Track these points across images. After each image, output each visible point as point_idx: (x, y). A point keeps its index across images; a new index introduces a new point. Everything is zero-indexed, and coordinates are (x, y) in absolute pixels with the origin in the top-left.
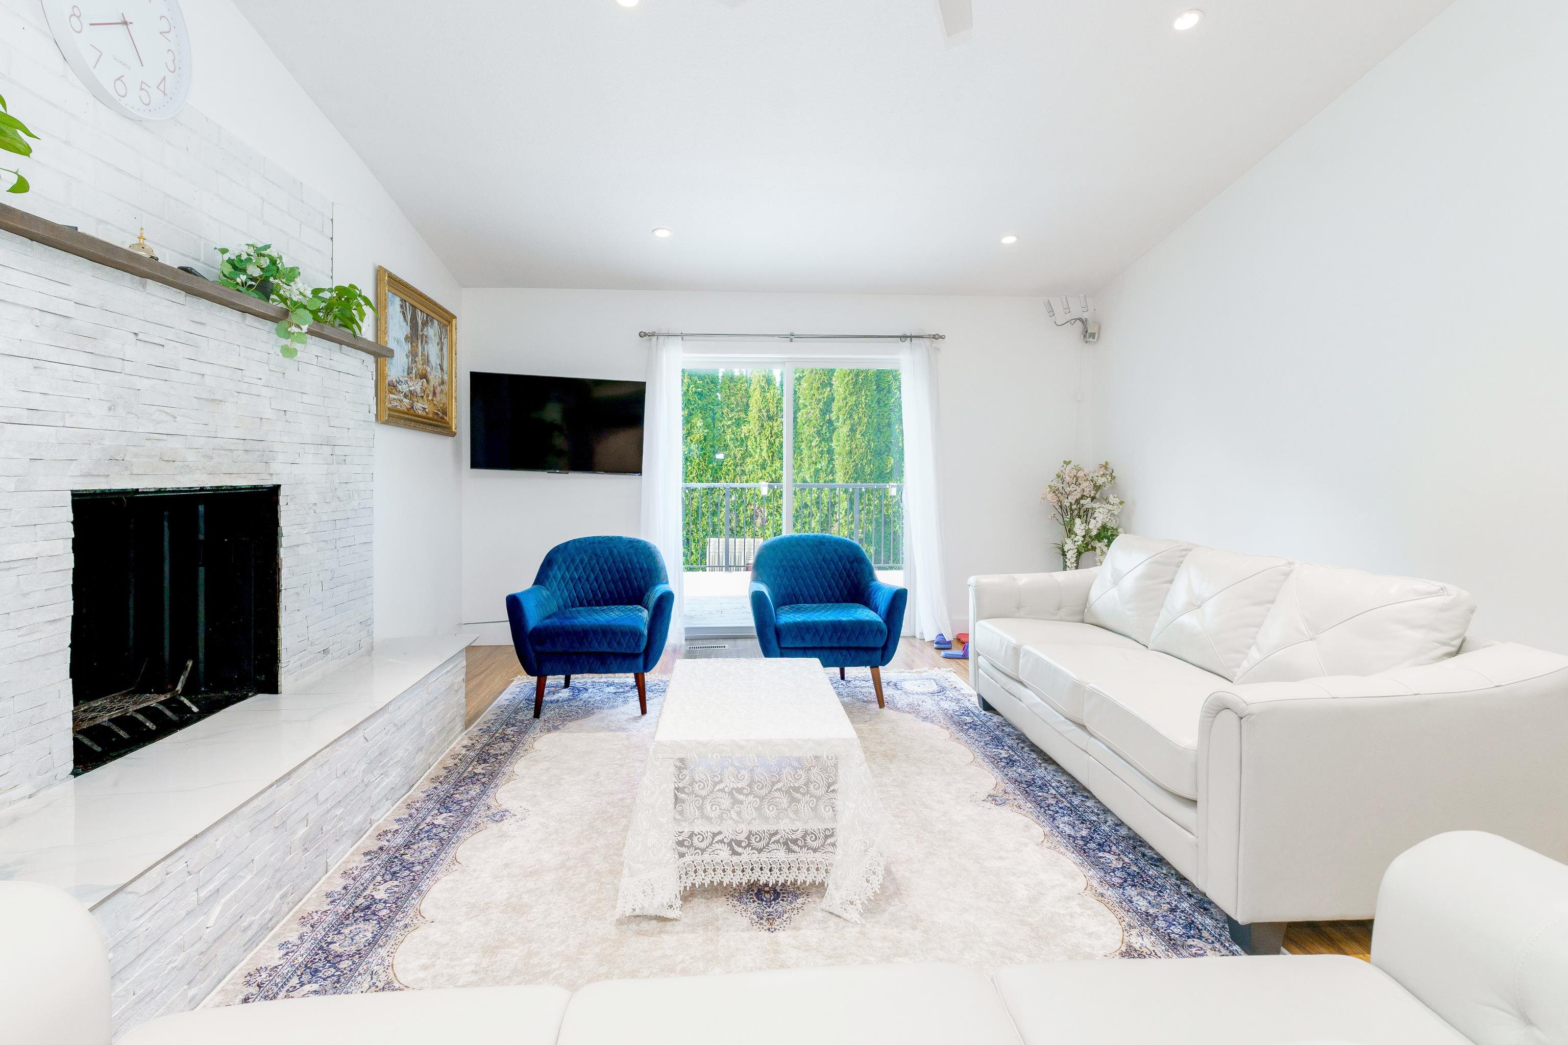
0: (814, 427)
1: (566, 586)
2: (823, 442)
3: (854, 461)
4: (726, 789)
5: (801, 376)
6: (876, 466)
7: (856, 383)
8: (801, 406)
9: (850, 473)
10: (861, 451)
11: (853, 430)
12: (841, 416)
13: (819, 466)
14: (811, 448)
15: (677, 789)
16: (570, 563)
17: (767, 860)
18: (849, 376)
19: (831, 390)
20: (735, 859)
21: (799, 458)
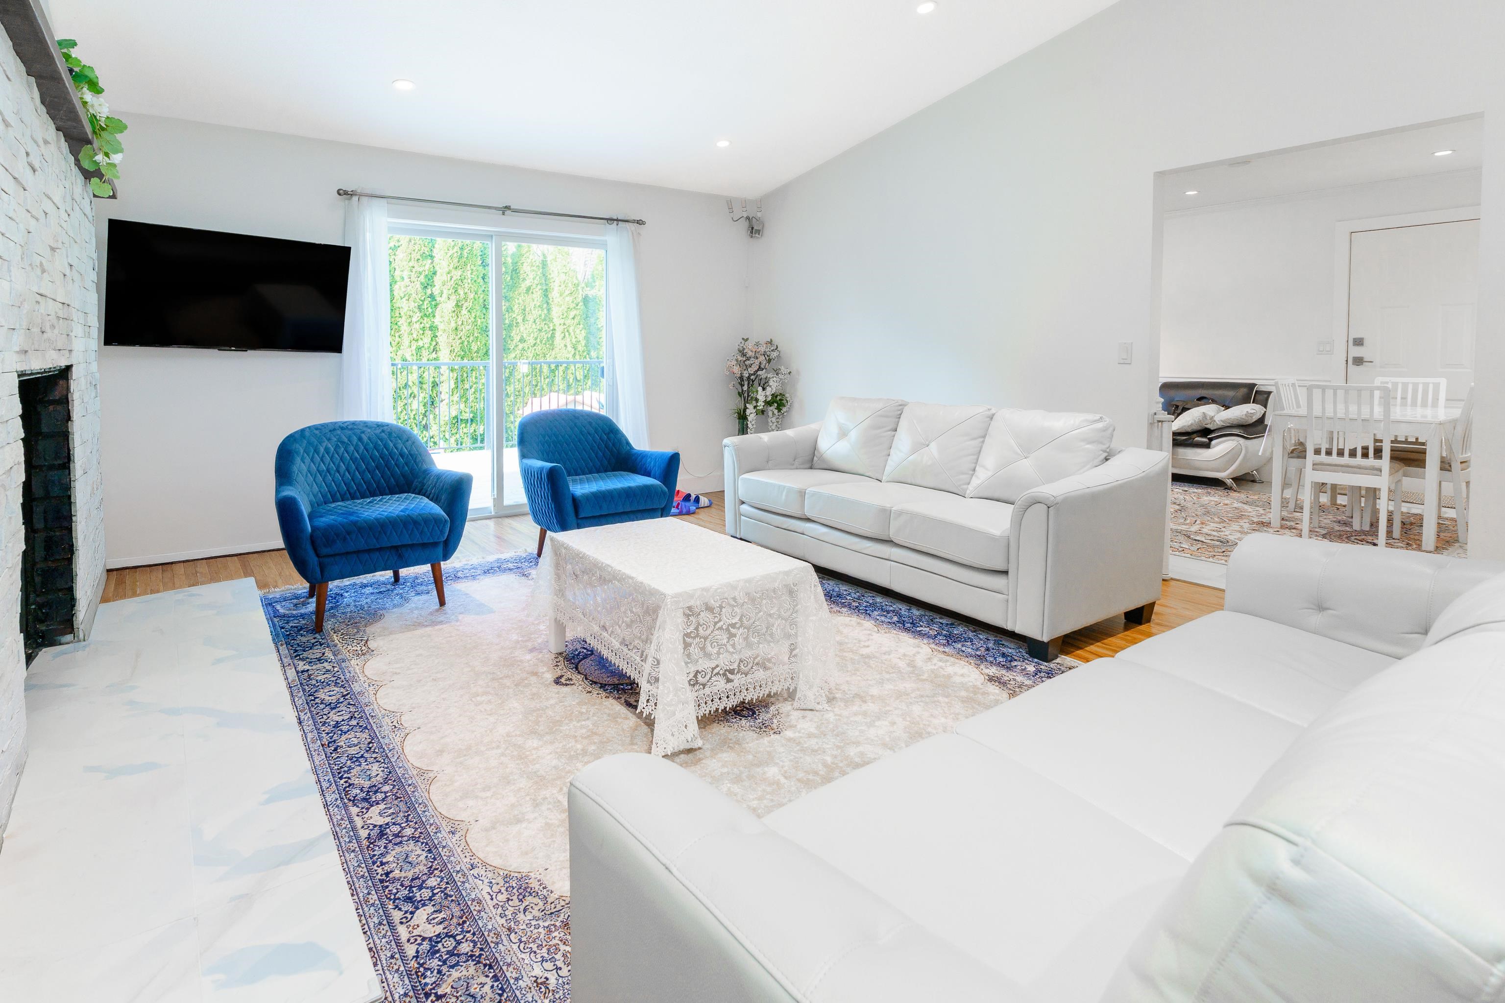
0: (414, 302)
1: (314, 480)
2: (425, 318)
3: (461, 338)
4: (724, 627)
5: (397, 245)
6: (483, 343)
7: (461, 257)
8: (397, 278)
9: (456, 351)
10: (468, 328)
11: (458, 306)
12: (445, 292)
13: (420, 343)
14: (411, 324)
15: (685, 635)
16: (313, 454)
17: (752, 680)
18: (453, 249)
19: (432, 263)
20: (729, 686)
21: (397, 335)
